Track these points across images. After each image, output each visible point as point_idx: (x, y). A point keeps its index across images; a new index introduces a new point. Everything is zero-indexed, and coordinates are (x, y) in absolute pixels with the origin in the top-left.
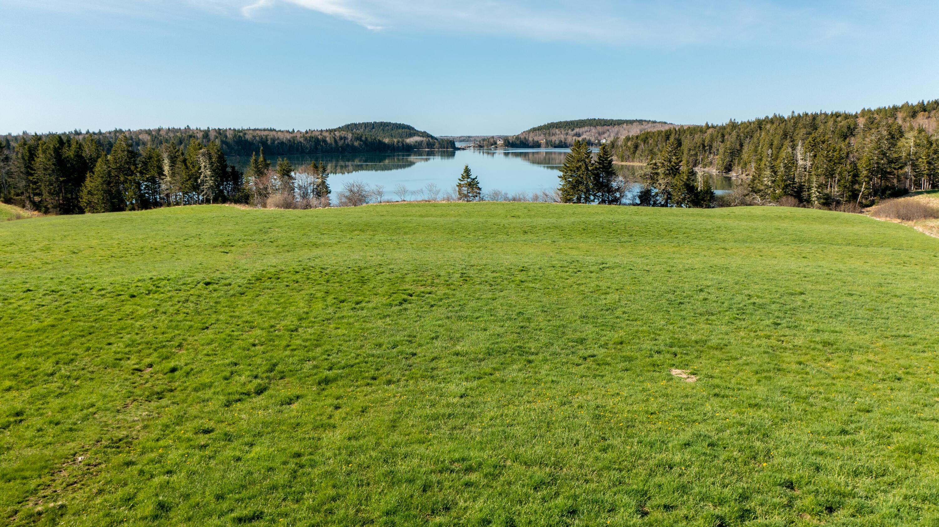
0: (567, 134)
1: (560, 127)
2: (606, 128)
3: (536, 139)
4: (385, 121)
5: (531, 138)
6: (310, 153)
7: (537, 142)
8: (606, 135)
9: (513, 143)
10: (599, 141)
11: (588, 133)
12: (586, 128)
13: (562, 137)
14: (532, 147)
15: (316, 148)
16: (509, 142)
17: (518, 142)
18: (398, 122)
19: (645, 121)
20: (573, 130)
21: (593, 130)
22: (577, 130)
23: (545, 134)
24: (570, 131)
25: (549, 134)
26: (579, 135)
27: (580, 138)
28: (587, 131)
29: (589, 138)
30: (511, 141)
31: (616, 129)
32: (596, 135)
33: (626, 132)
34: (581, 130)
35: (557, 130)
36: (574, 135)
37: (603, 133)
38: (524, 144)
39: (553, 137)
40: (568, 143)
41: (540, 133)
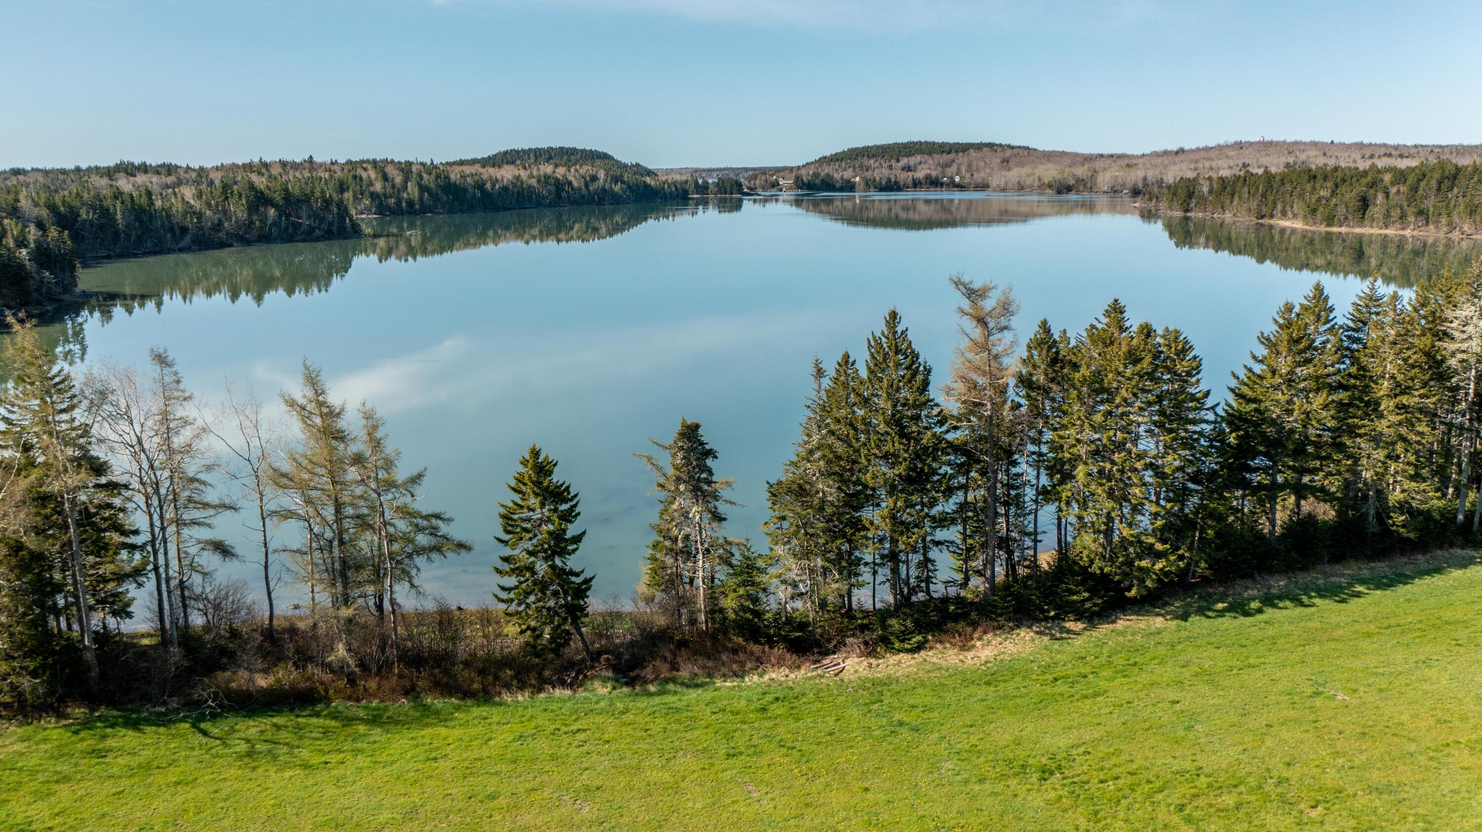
0: (890, 167)
1: (874, 156)
2: (946, 158)
3: (848, 174)
4: (566, 146)
5: (840, 174)
6: (550, 205)
7: (849, 181)
8: (954, 168)
9: (809, 183)
10: (950, 178)
11: (924, 166)
12: (918, 158)
13: (886, 172)
14: (841, 189)
15: (559, 197)
16: (802, 180)
18: (588, 148)
19: (996, 145)
20: (898, 161)
21: (930, 161)
22: (904, 161)
23: (853, 168)
24: (893, 162)
25: (861, 167)
26: (908, 169)
27: (920, 174)
28: (920, 163)
29: (934, 174)
30: (805, 180)
31: (962, 159)
32: (939, 169)
33: (982, 164)
34: (913, 160)
35: (872, 161)
36: (903, 169)
37: (948, 165)
38: (828, 185)
39: (870, 173)
40: (902, 183)
41: (843, 165)
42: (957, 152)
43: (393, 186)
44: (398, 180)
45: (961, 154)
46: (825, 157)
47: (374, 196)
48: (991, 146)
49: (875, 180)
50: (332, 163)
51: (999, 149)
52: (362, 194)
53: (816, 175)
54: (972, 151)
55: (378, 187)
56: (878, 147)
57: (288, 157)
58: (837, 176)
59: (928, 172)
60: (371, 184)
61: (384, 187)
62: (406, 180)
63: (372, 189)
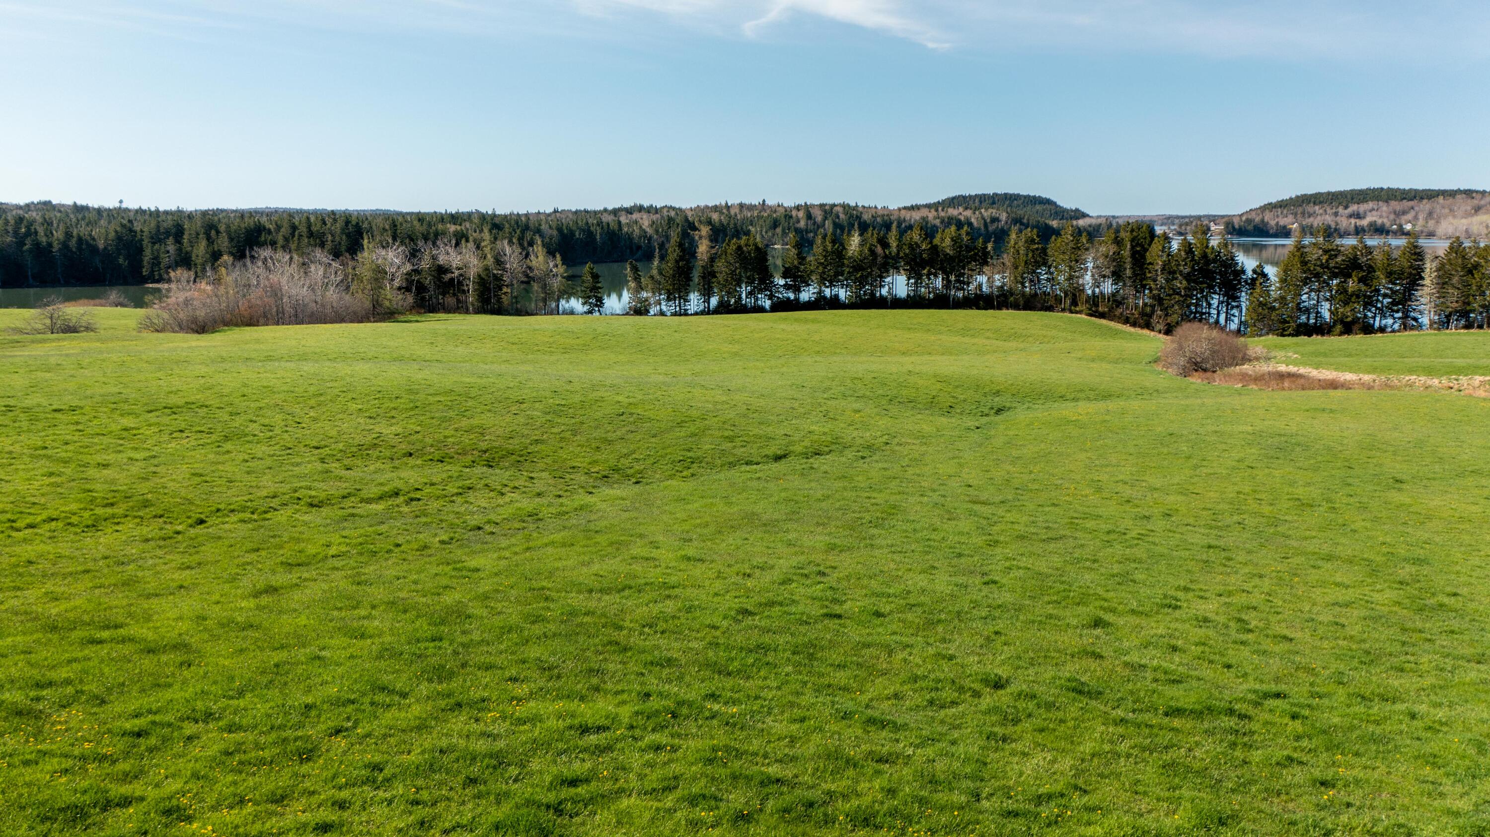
0: (1337, 214)
1: (1321, 203)
2: (1406, 204)
3: (1283, 221)
4: (1011, 192)
5: (1272, 220)
7: (1285, 227)
8: (1409, 216)
9: (1240, 229)
10: (1400, 226)
11: (1374, 213)
12: (1371, 205)
13: (1329, 219)
14: (1276, 235)
16: (1233, 227)
17: (1250, 228)
18: (1032, 194)
19: (1477, 192)
20: (1346, 207)
21: (1385, 208)
22: (1353, 208)
23: (1296, 214)
24: (1341, 210)
25: (1303, 213)
26: (1358, 216)
27: (1365, 223)
28: (1373, 209)
29: (1379, 221)
30: (1237, 227)
31: (1425, 205)
32: (1392, 217)
33: (1447, 211)
34: (1362, 208)
35: (1317, 208)
36: (1351, 216)
37: (1404, 213)
38: (1261, 230)
39: (1311, 219)
40: (1342, 230)
41: (1285, 212)
42: (1422, 198)
43: (815, 223)
44: (819, 219)
45: (1425, 201)
46: (1270, 204)
47: (797, 231)
48: (1469, 193)
49: (1312, 226)
50: (779, 206)
51: (1480, 196)
52: (789, 229)
53: (1249, 221)
54: (1441, 198)
55: (802, 224)
56: (1329, 193)
57: (747, 201)
58: (1273, 223)
59: (1374, 219)
60: (798, 221)
61: (807, 225)
62: (825, 218)
63: (798, 226)
